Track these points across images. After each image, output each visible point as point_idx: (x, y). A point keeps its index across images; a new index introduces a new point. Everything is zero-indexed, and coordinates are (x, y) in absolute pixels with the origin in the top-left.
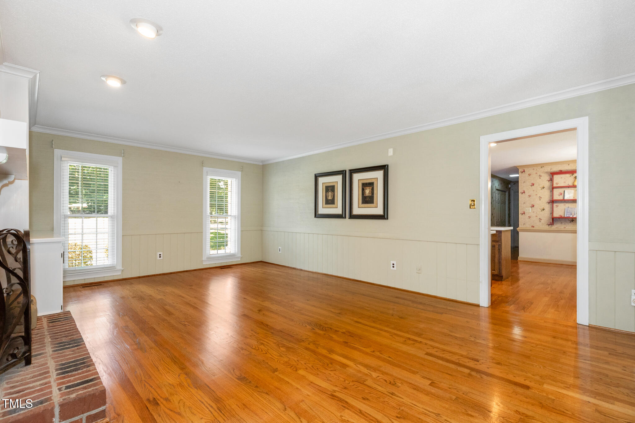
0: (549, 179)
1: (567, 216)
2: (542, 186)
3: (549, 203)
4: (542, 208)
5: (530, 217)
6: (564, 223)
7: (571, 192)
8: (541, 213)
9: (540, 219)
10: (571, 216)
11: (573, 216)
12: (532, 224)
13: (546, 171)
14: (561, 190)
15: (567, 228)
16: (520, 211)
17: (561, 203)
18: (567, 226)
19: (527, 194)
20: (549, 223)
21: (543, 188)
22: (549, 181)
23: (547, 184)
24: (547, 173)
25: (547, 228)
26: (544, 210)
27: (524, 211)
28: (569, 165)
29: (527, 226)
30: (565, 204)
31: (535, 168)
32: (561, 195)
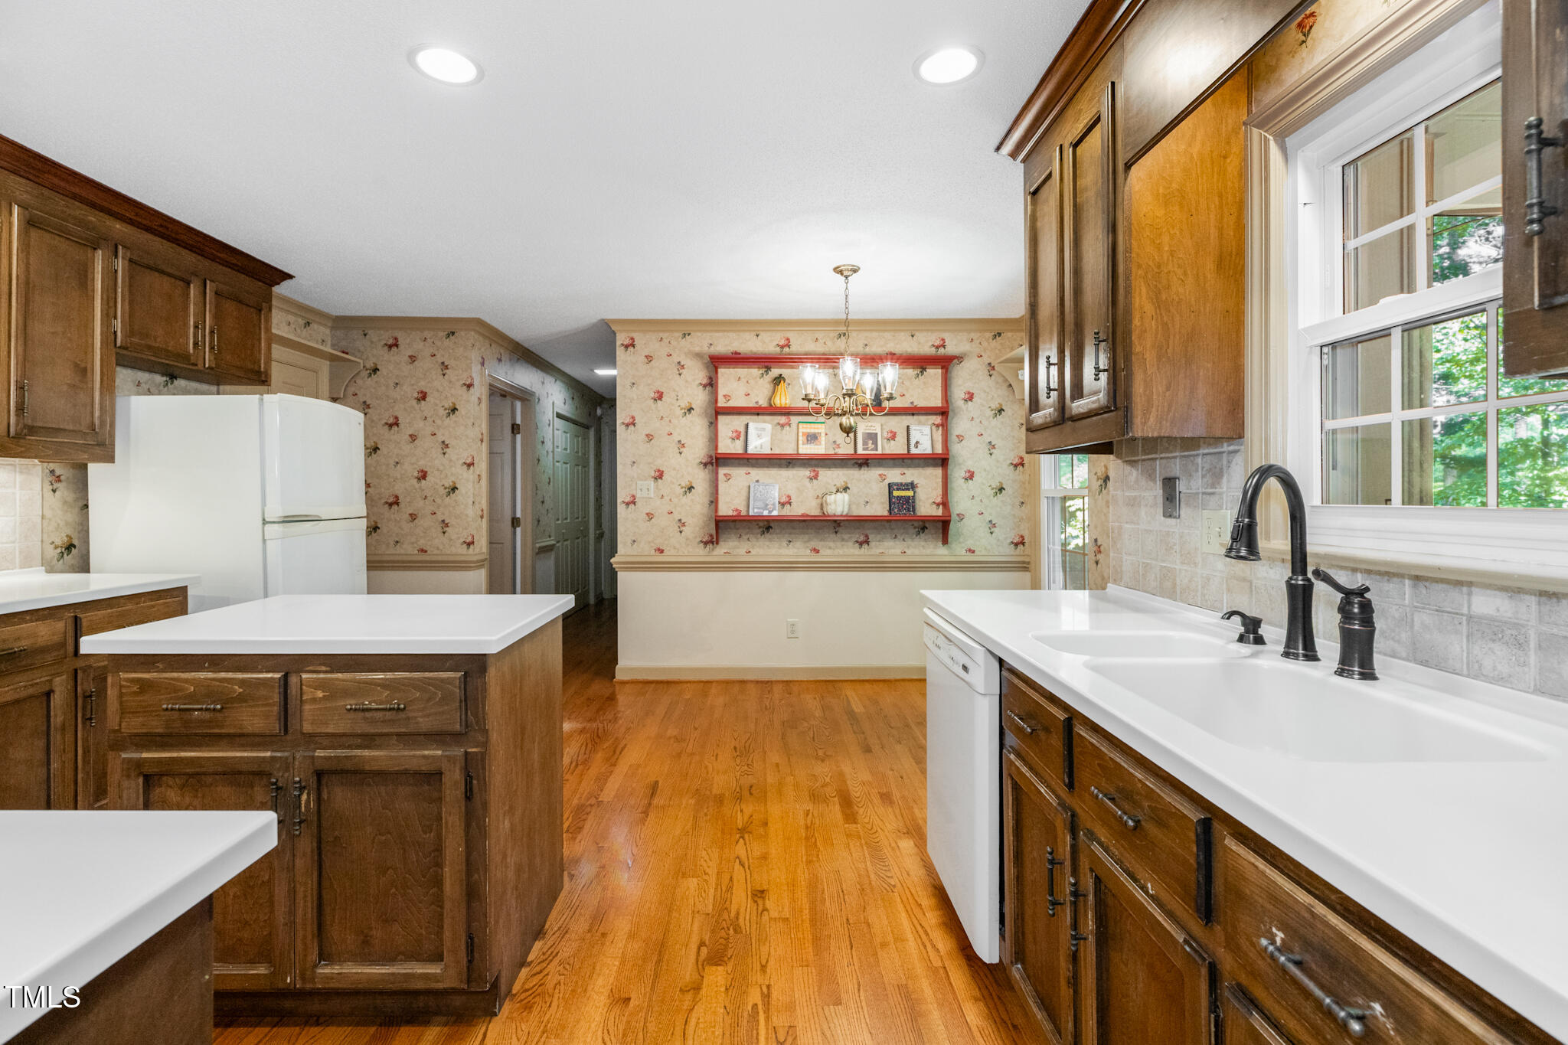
0: (705, 381)
1: (756, 510)
2: (684, 404)
3: (705, 465)
4: (685, 483)
6: (748, 536)
7: (764, 429)
8: (684, 500)
9: (682, 523)
10: (766, 513)
11: (770, 512)
12: (659, 543)
13: (697, 349)
14: (738, 422)
15: (753, 552)
16: (622, 495)
17: (740, 465)
18: (753, 547)
19: (642, 429)
20: (706, 539)
21: (690, 409)
22: (705, 386)
23: (699, 398)
24: (698, 356)
25: (700, 554)
26: (691, 488)
27: (634, 493)
28: (757, 336)
29: (644, 551)
30: (750, 470)
31: (664, 335)
32: (738, 437)
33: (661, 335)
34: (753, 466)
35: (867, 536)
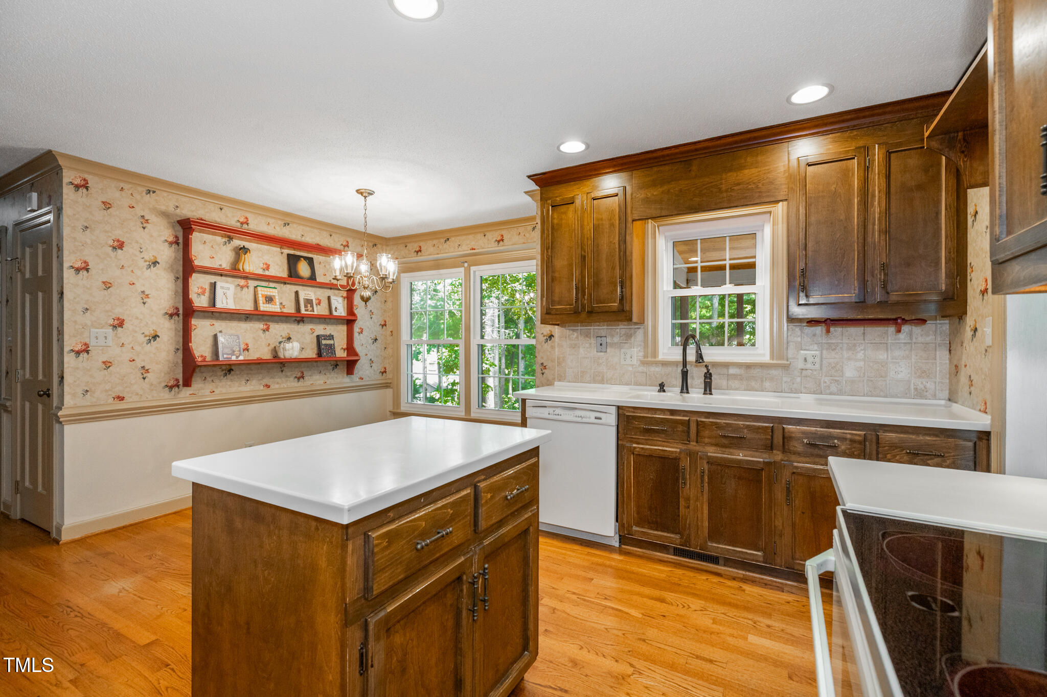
0: (171, 239)
1: (225, 356)
2: (149, 256)
3: (171, 316)
4: (149, 331)
5: (107, 365)
6: (212, 378)
7: (229, 289)
8: (148, 348)
9: (145, 370)
10: (234, 358)
11: (237, 357)
12: (118, 391)
13: (163, 208)
14: (208, 279)
15: (217, 391)
16: (70, 342)
17: (205, 317)
18: (217, 387)
19: (97, 275)
20: (172, 383)
21: (155, 263)
22: (171, 243)
23: (167, 254)
24: (165, 215)
25: (166, 398)
26: (155, 337)
27: (87, 341)
28: (221, 209)
29: (102, 399)
30: (214, 322)
31: (126, 186)
32: (203, 293)
33: (122, 185)
34: (217, 319)
35: (302, 373)
